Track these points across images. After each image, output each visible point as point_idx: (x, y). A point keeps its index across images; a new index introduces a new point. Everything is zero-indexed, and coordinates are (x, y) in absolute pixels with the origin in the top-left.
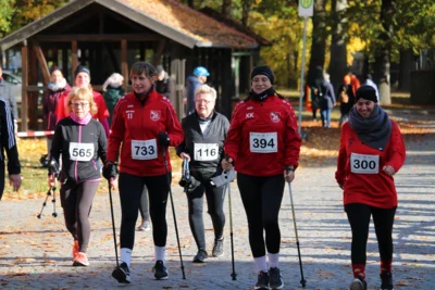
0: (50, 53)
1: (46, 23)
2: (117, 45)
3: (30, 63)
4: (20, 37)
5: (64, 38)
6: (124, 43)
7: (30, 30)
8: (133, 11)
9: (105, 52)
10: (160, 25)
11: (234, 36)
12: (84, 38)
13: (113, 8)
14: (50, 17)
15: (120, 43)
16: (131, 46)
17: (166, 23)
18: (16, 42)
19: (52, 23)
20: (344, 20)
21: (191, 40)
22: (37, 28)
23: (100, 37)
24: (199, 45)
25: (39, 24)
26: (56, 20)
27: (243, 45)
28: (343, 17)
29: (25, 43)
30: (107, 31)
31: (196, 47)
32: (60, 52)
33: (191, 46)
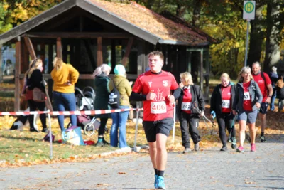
0: (39, 47)
1: (36, 23)
2: (94, 41)
3: (22, 55)
4: (15, 34)
5: (51, 36)
6: (99, 40)
7: (23, 28)
8: (107, 13)
9: (83, 47)
10: (129, 25)
11: (189, 35)
12: (68, 35)
13: (91, 11)
14: (40, 18)
15: (96, 39)
16: (105, 42)
17: (135, 25)
18: (11, 38)
19: (40, 23)
20: (278, 23)
21: (154, 37)
22: (29, 27)
23: (80, 35)
24: (161, 42)
25: (30, 23)
26: (44, 21)
27: (196, 43)
28: (276, 21)
29: (19, 39)
30: (86, 30)
31: (158, 43)
32: (47, 46)
33: (155, 44)
